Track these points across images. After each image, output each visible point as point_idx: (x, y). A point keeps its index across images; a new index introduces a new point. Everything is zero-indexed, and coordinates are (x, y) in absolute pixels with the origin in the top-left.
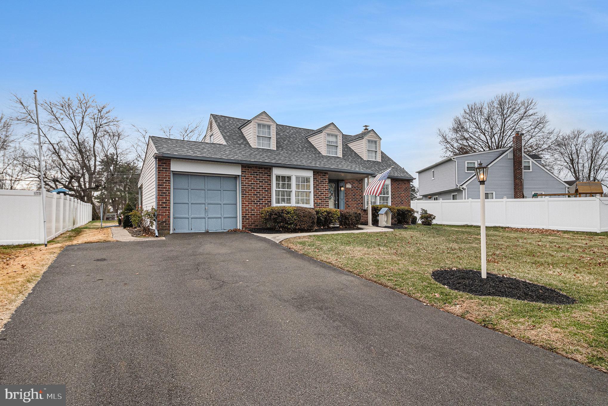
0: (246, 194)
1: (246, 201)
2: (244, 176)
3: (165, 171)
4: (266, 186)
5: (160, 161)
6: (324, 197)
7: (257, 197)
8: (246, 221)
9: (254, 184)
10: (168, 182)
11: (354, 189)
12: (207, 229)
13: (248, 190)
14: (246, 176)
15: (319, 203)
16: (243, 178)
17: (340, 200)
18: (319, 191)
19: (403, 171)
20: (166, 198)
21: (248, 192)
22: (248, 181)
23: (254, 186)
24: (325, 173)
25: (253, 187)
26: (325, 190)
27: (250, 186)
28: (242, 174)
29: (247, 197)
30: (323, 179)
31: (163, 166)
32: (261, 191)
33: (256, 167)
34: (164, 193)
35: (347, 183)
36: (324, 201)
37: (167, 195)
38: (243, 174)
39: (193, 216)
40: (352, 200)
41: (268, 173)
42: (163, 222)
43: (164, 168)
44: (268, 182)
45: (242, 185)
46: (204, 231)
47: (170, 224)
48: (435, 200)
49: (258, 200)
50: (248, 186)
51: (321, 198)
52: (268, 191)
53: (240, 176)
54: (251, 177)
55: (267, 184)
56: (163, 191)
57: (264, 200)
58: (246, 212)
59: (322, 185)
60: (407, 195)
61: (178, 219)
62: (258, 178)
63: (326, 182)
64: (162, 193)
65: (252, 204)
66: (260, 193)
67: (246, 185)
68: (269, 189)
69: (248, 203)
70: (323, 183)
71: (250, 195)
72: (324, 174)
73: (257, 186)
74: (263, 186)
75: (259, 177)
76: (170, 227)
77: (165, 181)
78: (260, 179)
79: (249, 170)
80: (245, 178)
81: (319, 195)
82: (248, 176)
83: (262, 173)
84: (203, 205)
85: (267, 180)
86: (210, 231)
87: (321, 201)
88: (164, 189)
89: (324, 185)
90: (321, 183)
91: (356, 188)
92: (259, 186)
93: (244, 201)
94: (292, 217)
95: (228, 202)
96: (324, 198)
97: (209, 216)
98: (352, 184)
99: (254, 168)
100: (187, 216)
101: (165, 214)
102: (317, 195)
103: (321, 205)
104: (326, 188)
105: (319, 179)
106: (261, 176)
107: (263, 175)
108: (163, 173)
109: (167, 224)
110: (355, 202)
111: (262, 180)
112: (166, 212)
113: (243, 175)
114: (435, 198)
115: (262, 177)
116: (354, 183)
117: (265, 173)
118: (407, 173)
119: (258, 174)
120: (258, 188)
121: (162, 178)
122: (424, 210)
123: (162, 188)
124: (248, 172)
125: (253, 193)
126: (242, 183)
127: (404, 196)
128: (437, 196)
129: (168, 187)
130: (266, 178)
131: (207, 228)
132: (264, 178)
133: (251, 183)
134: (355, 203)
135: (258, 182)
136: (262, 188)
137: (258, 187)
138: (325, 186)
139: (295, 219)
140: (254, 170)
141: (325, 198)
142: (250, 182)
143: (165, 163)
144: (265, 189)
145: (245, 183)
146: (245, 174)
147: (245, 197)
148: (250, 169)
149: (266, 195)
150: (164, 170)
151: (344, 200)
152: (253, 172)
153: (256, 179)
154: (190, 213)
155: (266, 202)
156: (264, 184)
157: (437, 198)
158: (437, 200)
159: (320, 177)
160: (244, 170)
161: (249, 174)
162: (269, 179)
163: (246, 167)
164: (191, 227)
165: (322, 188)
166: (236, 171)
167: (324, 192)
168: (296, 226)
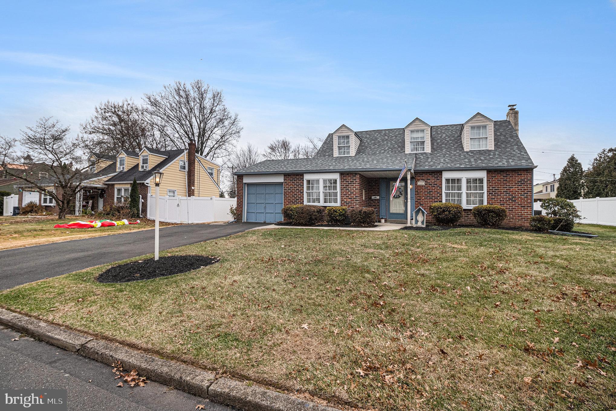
0: (286, 196)
3: (240, 183)
10: (242, 190)
13: (288, 193)
18: (349, 191)
20: (241, 200)
27: (290, 190)
30: (353, 180)
33: (294, 175)
35: (418, 180)
36: (354, 200)
38: (285, 181)
39: (257, 211)
42: (239, 215)
46: (263, 222)
47: (242, 216)
49: (295, 200)
51: (351, 197)
53: (283, 183)
57: (299, 200)
61: (250, 213)
62: (295, 183)
63: (357, 182)
65: (291, 203)
66: (297, 194)
69: (288, 203)
71: (289, 196)
72: (354, 175)
80: (286, 184)
82: (288, 182)
84: (263, 204)
85: (302, 184)
86: (266, 222)
87: (351, 200)
90: (351, 184)
91: (431, 185)
92: (296, 189)
93: (285, 201)
96: (354, 197)
97: (267, 212)
98: (426, 181)
100: (254, 211)
102: (346, 195)
103: (351, 204)
105: (348, 180)
110: (430, 200)
111: (298, 184)
112: (241, 209)
116: (430, 180)
119: (295, 180)
124: (288, 179)
125: (292, 195)
129: (242, 193)
131: (265, 219)
132: (300, 182)
136: (298, 191)
138: (356, 185)
140: (292, 177)
142: (290, 187)
143: (240, 178)
144: (301, 191)
145: (286, 188)
149: (301, 196)
156: (300, 188)
159: (350, 178)
163: (286, 176)
164: (256, 218)
165: (352, 188)
166: (281, 179)
167: (354, 191)
168: (297, 221)
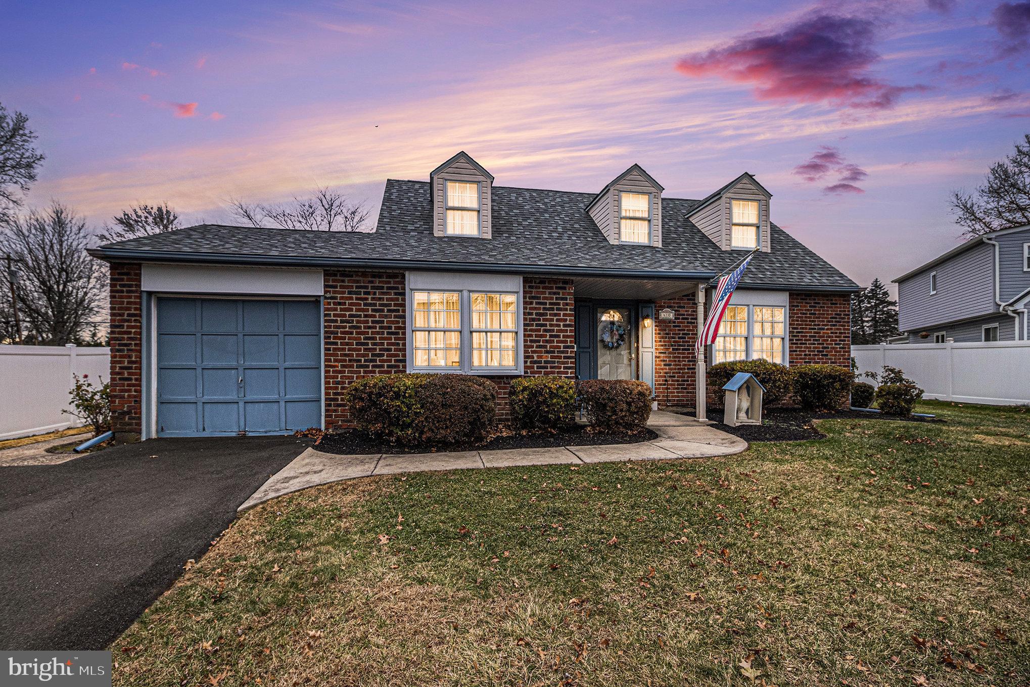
0: (336, 344)
1: (336, 361)
2: (331, 298)
3: (128, 292)
4: (393, 322)
5: (116, 269)
6: (562, 345)
7: (365, 350)
8: (336, 411)
9: (360, 316)
10: (133, 319)
11: (682, 323)
12: (242, 428)
13: (342, 333)
14: (335, 298)
15: (546, 362)
16: (329, 304)
17: (641, 349)
18: (545, 331)
19: (830, 271)
20: (130, 357)
21: (341, 338)
22: (341, 310)
23: (358, 322)
24: (566, 282)
25: (355, 324)
26: (565, 326)
27: (348, 322)
28: (326, 292)
29: (339, 349)
30: (557, 299)
31: (122, 280)
32: (378, 333)
33: (364, 274)
34: (126, 345)
35: (661, 306)
36: (560, 357)
37: (131, 350)
38: (329, 292)
39: (206, 398)
40: (677, 349)
41: (397, 288)
42: (124, 414)
43: (124, 286)
44: (398, 311)
45: (326, 321)
46: (234, 434)
47: (140, 418)
48: (938, 341)
49: (370, 357)
50: (342, 322)
51: (551, 347)
52: (397, 333)
53: (322, 299)
54: (351, 298)
55: (396, 317)
56: (123, 339)
57: (385, 358)
58: (337, 388)
59: (556, 315)
60: (841, 333)
61: (173, 406)
62: (370, 301)
63: (567, 304)
64: (120, 345)
65: (352, 366)
66: (374, 339)
67: (336, 321)
68: (399, 328)
69: (343, 366)
70: (558, 309)
71: (347, 344)
72: (561, 285)
73: (367, 322)
74: (383, 322)
75: (373, 299)
76: (141, 425)
77: (129, 315)
78: (375, 305)
79: (343, 281)
80: (335, 304)
81: (547, 341)
82: (342, 298)
83: (382, 288)
84: (233, 371)
85: (395, 305)
86: (251, 434)
87: (552, 357)
88: (126, 336)
89: (562, 313)
90: (552, 309)
91: (687, 319)
92: (373, 322)
93: (330, 361)
94: (409, 407)
95: (297, 364)
96: (560, 347)
97: (249, 398)
98: (675, 311)
99: (357, 275)
100: (191, 398)
101: (129, 396)
102: (539, 341)
103: (551, 368)
104: (568, 322)
105: (545, 298)
106: (377, 296)
107: (383, 293)
108: (121, 297)
109: (134, 418)
110: (684, 353)
111: (381, 305)
112: (130, 391)
113: (328, 295)
114: (938, 337)
115: (380, 299)
116: (684, 307)
117: (388, 288)
118: (842, 276)
119: (369, 290)
120: (369, 327)
121: (119, 310)
122: (892, 371)
123: (119, 333)
124: (341, 287)
125: (355, 339)
126: (326, 315)
127: (830, 337)
128: (944, 333)
129: (133, 330)
130: (392, 299)
131: (242, 424)
132: (388, 299)
133: (351, 316)
134: (683, 357)
135: (370, 313)
136: (381, 328)
137: (370, 324)
138: (565, 315)
139: (416, 413)
140: (358, 282)
141: (564, 347)
142: (348, 313)
143: (127, 274)
144: (390, 328)
145: (335, 315)
146: (335, 292)
147: (335, 349)
148: (346, 279)
149: (393, 344)
150: (125, 289)
151: (653, 350)
152: (357, 287)
153: (365, 305)
154: (200, 390)
155: (393, 363)
156: (386, 316)
157: (943, 336)
158: (943, 341)
159: (550, 293)
160: (331, 283)
161: (344, 293)
162: (400, 302)
163: (335, 275)
164: (202, 423)
165: (555, 322)
166: (312, 286)
167: (561, 331)
168: (422, 433)
